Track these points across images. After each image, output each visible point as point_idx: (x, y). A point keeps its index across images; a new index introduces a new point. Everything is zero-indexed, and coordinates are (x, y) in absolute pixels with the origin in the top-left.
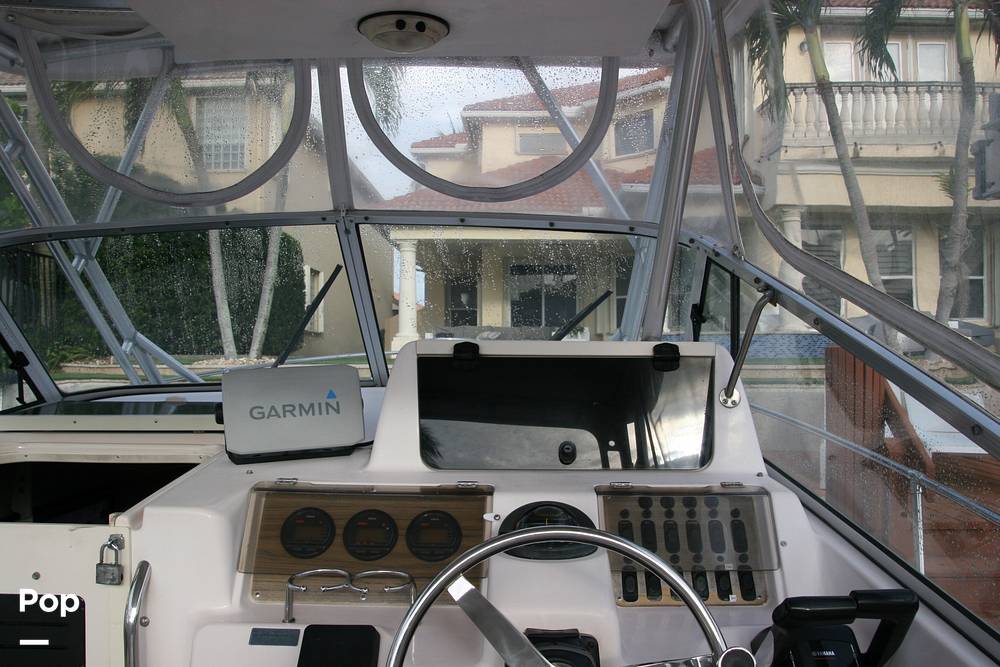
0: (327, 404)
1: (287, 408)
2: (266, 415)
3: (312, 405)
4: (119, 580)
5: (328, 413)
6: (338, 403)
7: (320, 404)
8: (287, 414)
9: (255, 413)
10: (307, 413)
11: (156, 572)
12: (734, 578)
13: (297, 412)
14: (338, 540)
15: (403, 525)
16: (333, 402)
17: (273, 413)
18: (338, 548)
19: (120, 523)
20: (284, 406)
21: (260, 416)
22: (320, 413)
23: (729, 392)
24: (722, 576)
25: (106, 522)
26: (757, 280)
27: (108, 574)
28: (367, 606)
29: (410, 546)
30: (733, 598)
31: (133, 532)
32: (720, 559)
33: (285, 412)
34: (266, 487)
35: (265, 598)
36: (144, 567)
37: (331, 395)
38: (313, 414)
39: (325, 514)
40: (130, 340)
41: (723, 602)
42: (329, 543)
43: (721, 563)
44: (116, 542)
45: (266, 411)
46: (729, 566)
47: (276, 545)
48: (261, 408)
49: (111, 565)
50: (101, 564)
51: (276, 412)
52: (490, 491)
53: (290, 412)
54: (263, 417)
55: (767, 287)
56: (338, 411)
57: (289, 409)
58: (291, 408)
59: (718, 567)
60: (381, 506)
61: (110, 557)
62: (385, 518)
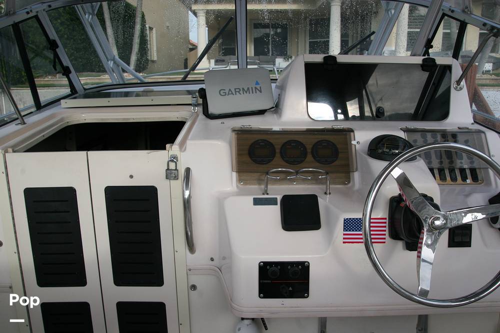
0: (256, 88)
1: (237, 90)
2: (227, 93)
3: (248, 89)
4: (176, 178)
5: (256, 93)
6: (260, 87)
7: (252, 88)
8: (237, 93)
9: (222, 92)
10: (246, 92)
11: (194, 174)
12: (468, 172)
13: (241, 92)
14: (278, 155)
15: (309, 148)
16: (258, 87)
17: (230, 92)
18: (278, 159)
20: (235, 89)
21: (224, 94)
22: (253, 93)
23: (458, 82)
24: (462, 171)
26: (485, 25)
27: (171, 174)
28: (297, 186)
29: (314, 157)
30: (468, 181)
31: (182, 153)
32: (461, 163)
33: (236, 92)
34: (236, 129)
35: (245, 184)
36: (188, 170)
37: (257, 83)
38: (249, 93)
39: (270, 142)
41: (464, 183)
42: (274, 156)
43: (461, 165)
45: (227, 91)
46: (465, 166)
47: (247, 159)
48: (225, 90)
49: (174, 170)
50: (168, 169)
51: (231, 91)
52: (352, 131)
53: (239, 92)
54: (226, 95)
56: (261, 92)
57: (238, 91)
58: (238, 90)
60: (296, 138)
61: (172, 166)
62: (299, 144)
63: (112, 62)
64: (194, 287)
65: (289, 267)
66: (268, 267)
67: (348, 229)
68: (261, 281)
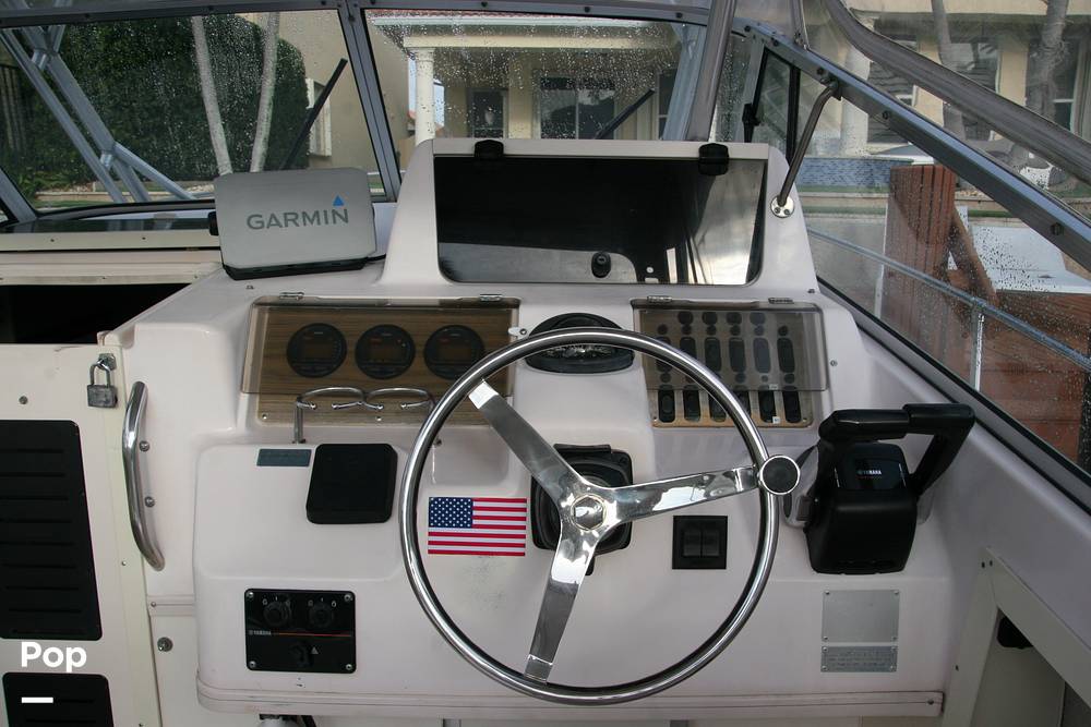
0: (334, 212)
1: (289, 217)
2: (266, 224)
3: (317, 213)
4: (113, 402)
5: (335, 222)
6: (345, 210)
7: (325, 212)
8: (290, 223)
9: (253, 220)
10: (312, 222)
11: (153, 392)
12: (778, 400)
13: (300, 221)
14: (350, 358)
15: (420, 342)
16: (340, 210)
17: (274, 222)
18: (349, 367)
19: (110, 341)
20: (285, 214)
21: (259, 225)
22: (327, 222)
23: (782, 200)
24: (766, 397)
25: (94, 341)
26: (821, 71)
27: (102, 396)
28: (383, 427)
29: (428, 362)
30: (777, 420)
31: (124, 351)
32: (765, 379)
33: (286, 220)
34: (269, 301)
35: (272, 419)
36: (139, 388)
37: (338, 202)
38: (319, 223)
39: (335, 329)
40: (109, 152)
41: (767, 424)
42: (341, 361)
43: (765, 383)
44: (107, 362)
45: (266, 220)
46: (774, 386)
47: (283, 365)
48: (261, 216)
49: (104, 387)
50: (91, 386)
51: (276, 220)
52: (516, 304)
53: (293, 220)
54: (262, 227)
55: (832, 78)
56: (346, 220)
57: (291, 218)
58: (293, 217)
59: (763, 387)
61: (101, 378)
62: (400, 334)
63: (110, 157)
64: (166, 644)
65: (310, 603)
66: (265, 602)
67: (439, 522)
68: (251, 632)
